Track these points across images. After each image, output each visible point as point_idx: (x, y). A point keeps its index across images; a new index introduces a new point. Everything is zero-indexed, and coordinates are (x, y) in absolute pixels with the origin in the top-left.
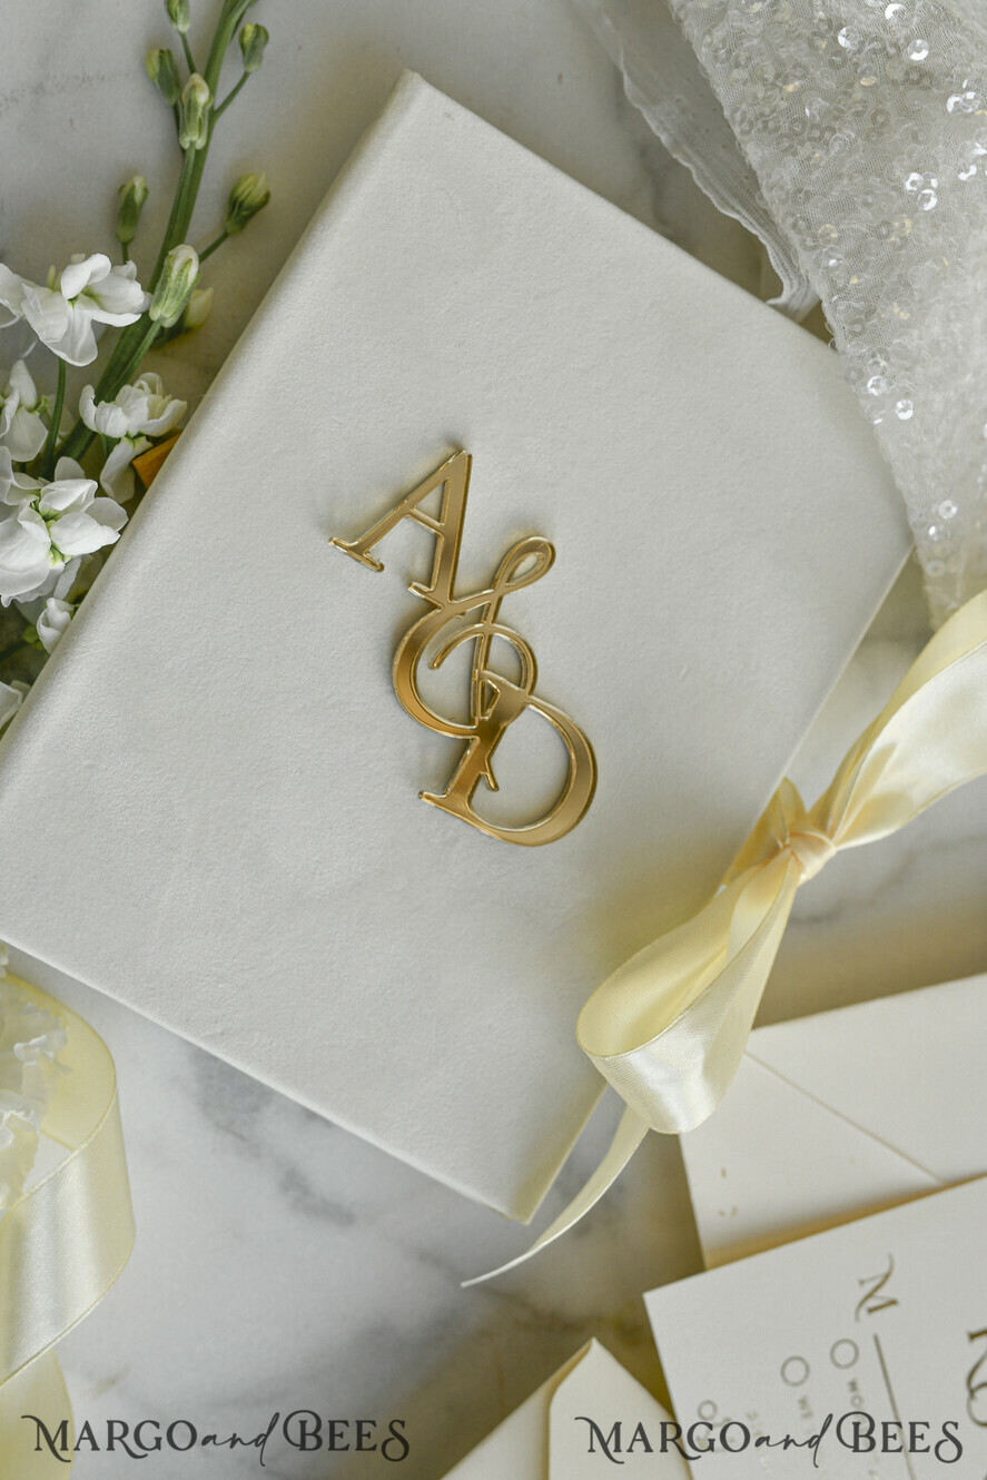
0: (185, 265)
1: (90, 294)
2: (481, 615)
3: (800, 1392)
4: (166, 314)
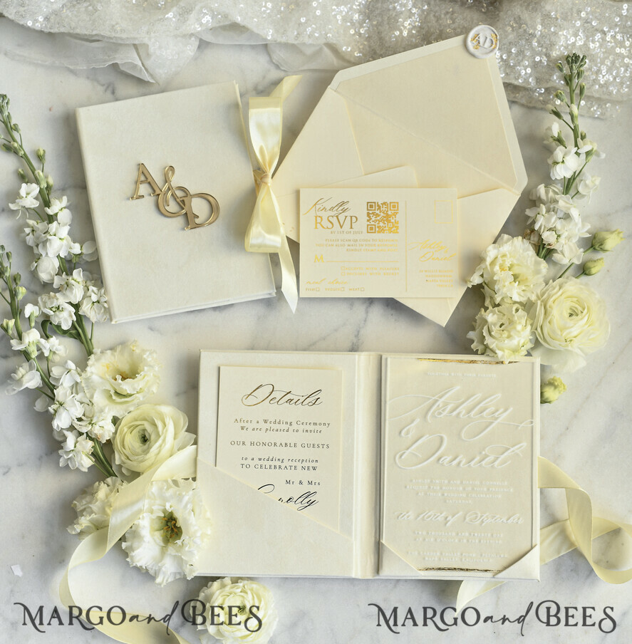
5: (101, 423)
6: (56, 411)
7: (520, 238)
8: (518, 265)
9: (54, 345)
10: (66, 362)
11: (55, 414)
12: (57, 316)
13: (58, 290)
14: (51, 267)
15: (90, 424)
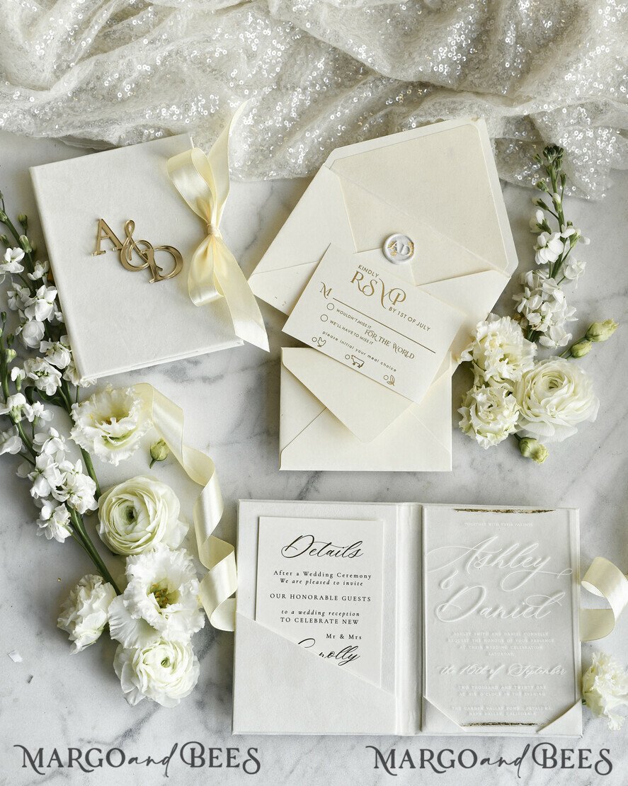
0: (23, 238)
1: (13, 259)
2: (130, 243)
3: (329, 320)
4: (29, 250)
5: (79, 494)
6: (35, 478)
7: (509, 318)
8: (507, 345)
9: (38, 411)
10: (49, 429)
11: (34, 482)
12: (42, 381)
13: (44, 355)
14: (37, 332)
15: (69, 493)
